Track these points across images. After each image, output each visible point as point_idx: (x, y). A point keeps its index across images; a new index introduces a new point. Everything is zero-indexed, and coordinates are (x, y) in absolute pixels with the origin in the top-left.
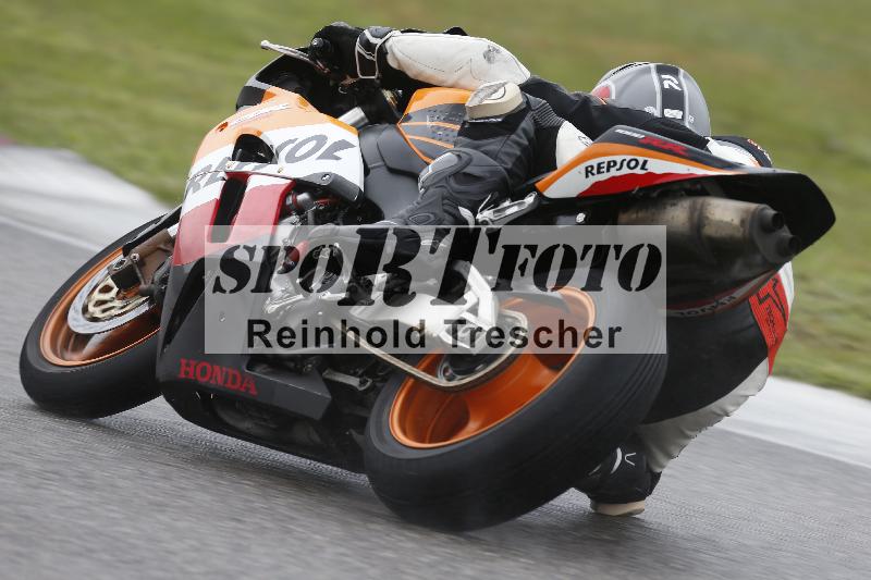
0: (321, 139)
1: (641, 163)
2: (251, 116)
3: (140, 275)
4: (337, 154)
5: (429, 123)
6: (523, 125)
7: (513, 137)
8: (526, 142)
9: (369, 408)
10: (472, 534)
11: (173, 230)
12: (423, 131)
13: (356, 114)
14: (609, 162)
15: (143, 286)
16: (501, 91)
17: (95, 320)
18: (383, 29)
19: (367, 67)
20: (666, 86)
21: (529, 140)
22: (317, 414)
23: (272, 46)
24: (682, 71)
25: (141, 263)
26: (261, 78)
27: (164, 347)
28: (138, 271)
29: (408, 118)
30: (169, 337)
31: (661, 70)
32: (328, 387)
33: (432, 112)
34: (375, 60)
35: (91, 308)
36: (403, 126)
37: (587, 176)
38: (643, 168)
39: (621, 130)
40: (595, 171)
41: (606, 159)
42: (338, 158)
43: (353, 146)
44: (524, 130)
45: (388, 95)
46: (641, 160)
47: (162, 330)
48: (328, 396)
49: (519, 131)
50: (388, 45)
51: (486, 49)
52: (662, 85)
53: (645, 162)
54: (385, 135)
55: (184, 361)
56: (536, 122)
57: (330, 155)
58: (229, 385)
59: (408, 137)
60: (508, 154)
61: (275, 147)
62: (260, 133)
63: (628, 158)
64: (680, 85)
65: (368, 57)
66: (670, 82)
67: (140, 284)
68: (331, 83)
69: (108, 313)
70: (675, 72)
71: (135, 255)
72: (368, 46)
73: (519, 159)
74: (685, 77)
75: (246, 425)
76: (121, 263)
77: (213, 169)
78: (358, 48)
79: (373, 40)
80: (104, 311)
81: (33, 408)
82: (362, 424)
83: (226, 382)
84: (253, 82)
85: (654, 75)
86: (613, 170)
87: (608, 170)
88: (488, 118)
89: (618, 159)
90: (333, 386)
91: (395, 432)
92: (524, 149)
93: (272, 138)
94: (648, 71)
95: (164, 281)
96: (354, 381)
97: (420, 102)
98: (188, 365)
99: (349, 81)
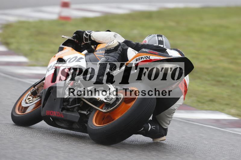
0: (76, 57)
1: (148, 57)
2: (61, 53)
3: (37, 92)
4: (80, 60)
5: (101, 52)
6: (119, 49)
7: (117, 52)
8: (120, 52)
9: (88, 118)
10: (112, 145)
11: (44, 81)
12: (100, 54)
13: (85, 52)
14: (141, 57)
15: (38, 95)
16: (113, 42)
17: (27, 103)
18: (90, 31)
19: (86, 40)
20: (159, 40)
21: (121, 52)
22: (77, 120)
23: (65, 37)
24: (163, 36)
25: (38, 89)
26: (63, 45)
27: (42, 108)
28: (37, 91)
29: (96, 51)
30: (43, 106)
31: (158, 36)
32: (79, 114)
33: (102, 49)
34: (88, 38)
35: (27, 100)
36: (95, 53)
37: (136, 61)
38: (149, 58)
39: (144, 50)
40: (138, 60)
41: (140, 57)
42: (80, 61)
43: (83, 58)
44: (119, 50)
45: (93, 47)
46: (148, 56)
47: (42, 105)
48: (79, 116)
49: (118, 50)
50: (91, 34)
51: (114, 34)
52: (158, 39)
53: (149, 57)
54: (91, 55)
55: (47, 111)
56: (122, 48)
57: (78, 61)
58: (57, 116)
59: (96, 55)
60: (116, 56)
61: (66, 60)
62: (63, 57)
63: (145, 56)
64: (162, 39)
65: (87, 37)
66: (160, 38)
67: (37, 94)
68: (79, 45)
69: (30, 102)
70: (161, 36)
71: (36, 87)
72: (87, 35)
73: (119, 56)
74: (164, 37)
75: (62, 125)
76: (33, 90)
77: (52, 66)
78: (84, 35)
79: (88, 33)
80: (29, 101)
81: (14, 125)
82: (87, 122)
83: (56, 115)
84: (61, 46)
85: (156, 37)
86: (142, 59)
87: (141, 59)
88: (110, 48)
89: (143, 57)
90: (80, 114)
91: (94, 123)
92: (120, 54)
93: (65, 58)
94: (155, 36)
95: (42, 93)
96: (85, 113)
97: (99, 47)
98: (48, 112)
99: (83, 44)
